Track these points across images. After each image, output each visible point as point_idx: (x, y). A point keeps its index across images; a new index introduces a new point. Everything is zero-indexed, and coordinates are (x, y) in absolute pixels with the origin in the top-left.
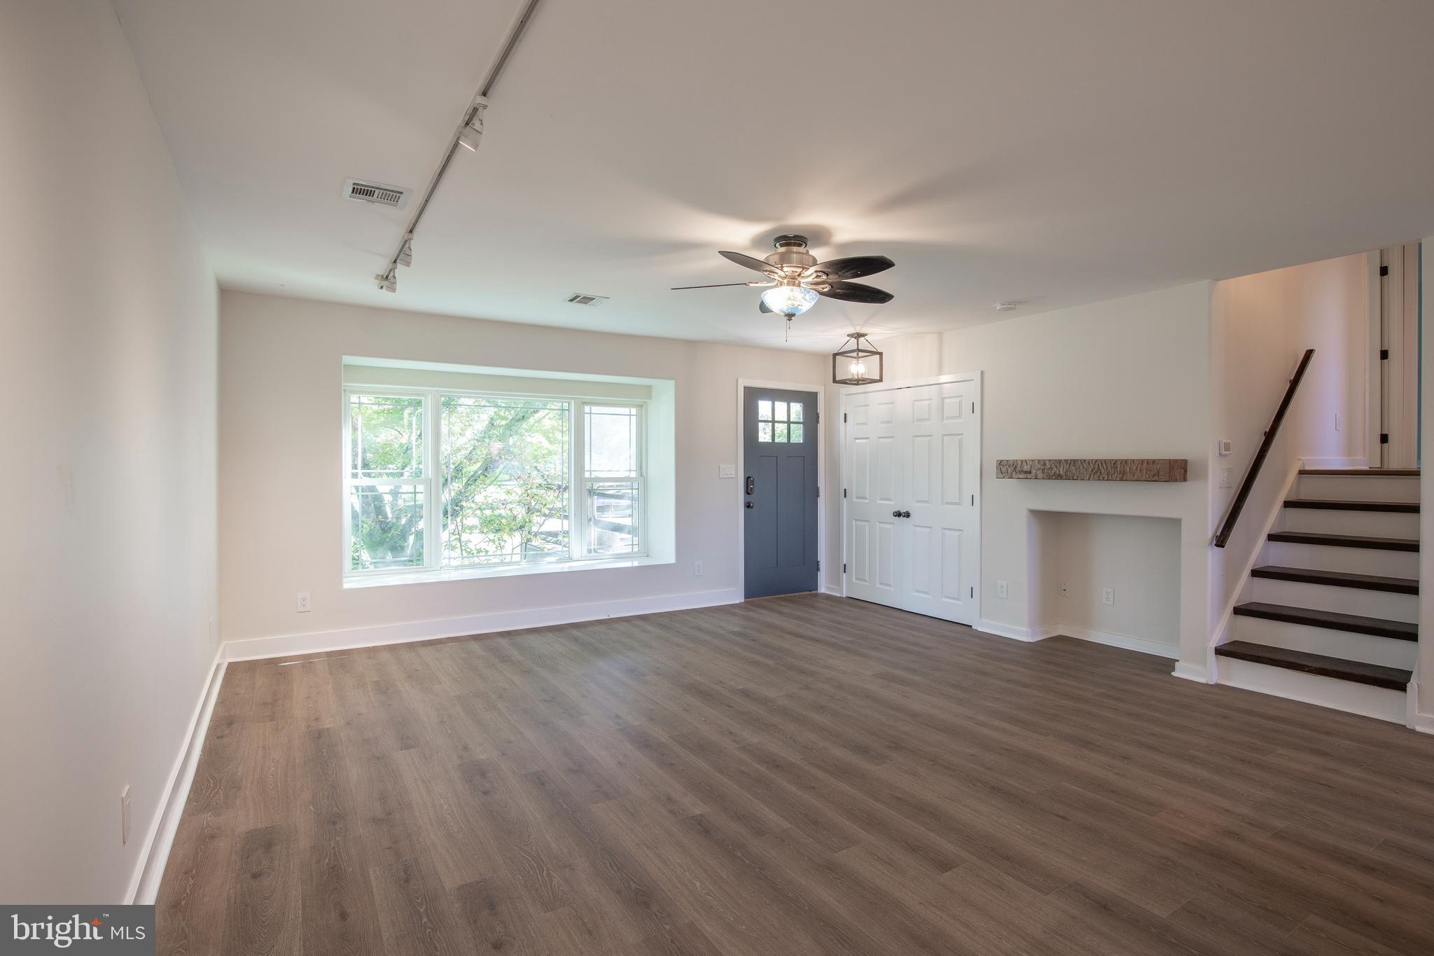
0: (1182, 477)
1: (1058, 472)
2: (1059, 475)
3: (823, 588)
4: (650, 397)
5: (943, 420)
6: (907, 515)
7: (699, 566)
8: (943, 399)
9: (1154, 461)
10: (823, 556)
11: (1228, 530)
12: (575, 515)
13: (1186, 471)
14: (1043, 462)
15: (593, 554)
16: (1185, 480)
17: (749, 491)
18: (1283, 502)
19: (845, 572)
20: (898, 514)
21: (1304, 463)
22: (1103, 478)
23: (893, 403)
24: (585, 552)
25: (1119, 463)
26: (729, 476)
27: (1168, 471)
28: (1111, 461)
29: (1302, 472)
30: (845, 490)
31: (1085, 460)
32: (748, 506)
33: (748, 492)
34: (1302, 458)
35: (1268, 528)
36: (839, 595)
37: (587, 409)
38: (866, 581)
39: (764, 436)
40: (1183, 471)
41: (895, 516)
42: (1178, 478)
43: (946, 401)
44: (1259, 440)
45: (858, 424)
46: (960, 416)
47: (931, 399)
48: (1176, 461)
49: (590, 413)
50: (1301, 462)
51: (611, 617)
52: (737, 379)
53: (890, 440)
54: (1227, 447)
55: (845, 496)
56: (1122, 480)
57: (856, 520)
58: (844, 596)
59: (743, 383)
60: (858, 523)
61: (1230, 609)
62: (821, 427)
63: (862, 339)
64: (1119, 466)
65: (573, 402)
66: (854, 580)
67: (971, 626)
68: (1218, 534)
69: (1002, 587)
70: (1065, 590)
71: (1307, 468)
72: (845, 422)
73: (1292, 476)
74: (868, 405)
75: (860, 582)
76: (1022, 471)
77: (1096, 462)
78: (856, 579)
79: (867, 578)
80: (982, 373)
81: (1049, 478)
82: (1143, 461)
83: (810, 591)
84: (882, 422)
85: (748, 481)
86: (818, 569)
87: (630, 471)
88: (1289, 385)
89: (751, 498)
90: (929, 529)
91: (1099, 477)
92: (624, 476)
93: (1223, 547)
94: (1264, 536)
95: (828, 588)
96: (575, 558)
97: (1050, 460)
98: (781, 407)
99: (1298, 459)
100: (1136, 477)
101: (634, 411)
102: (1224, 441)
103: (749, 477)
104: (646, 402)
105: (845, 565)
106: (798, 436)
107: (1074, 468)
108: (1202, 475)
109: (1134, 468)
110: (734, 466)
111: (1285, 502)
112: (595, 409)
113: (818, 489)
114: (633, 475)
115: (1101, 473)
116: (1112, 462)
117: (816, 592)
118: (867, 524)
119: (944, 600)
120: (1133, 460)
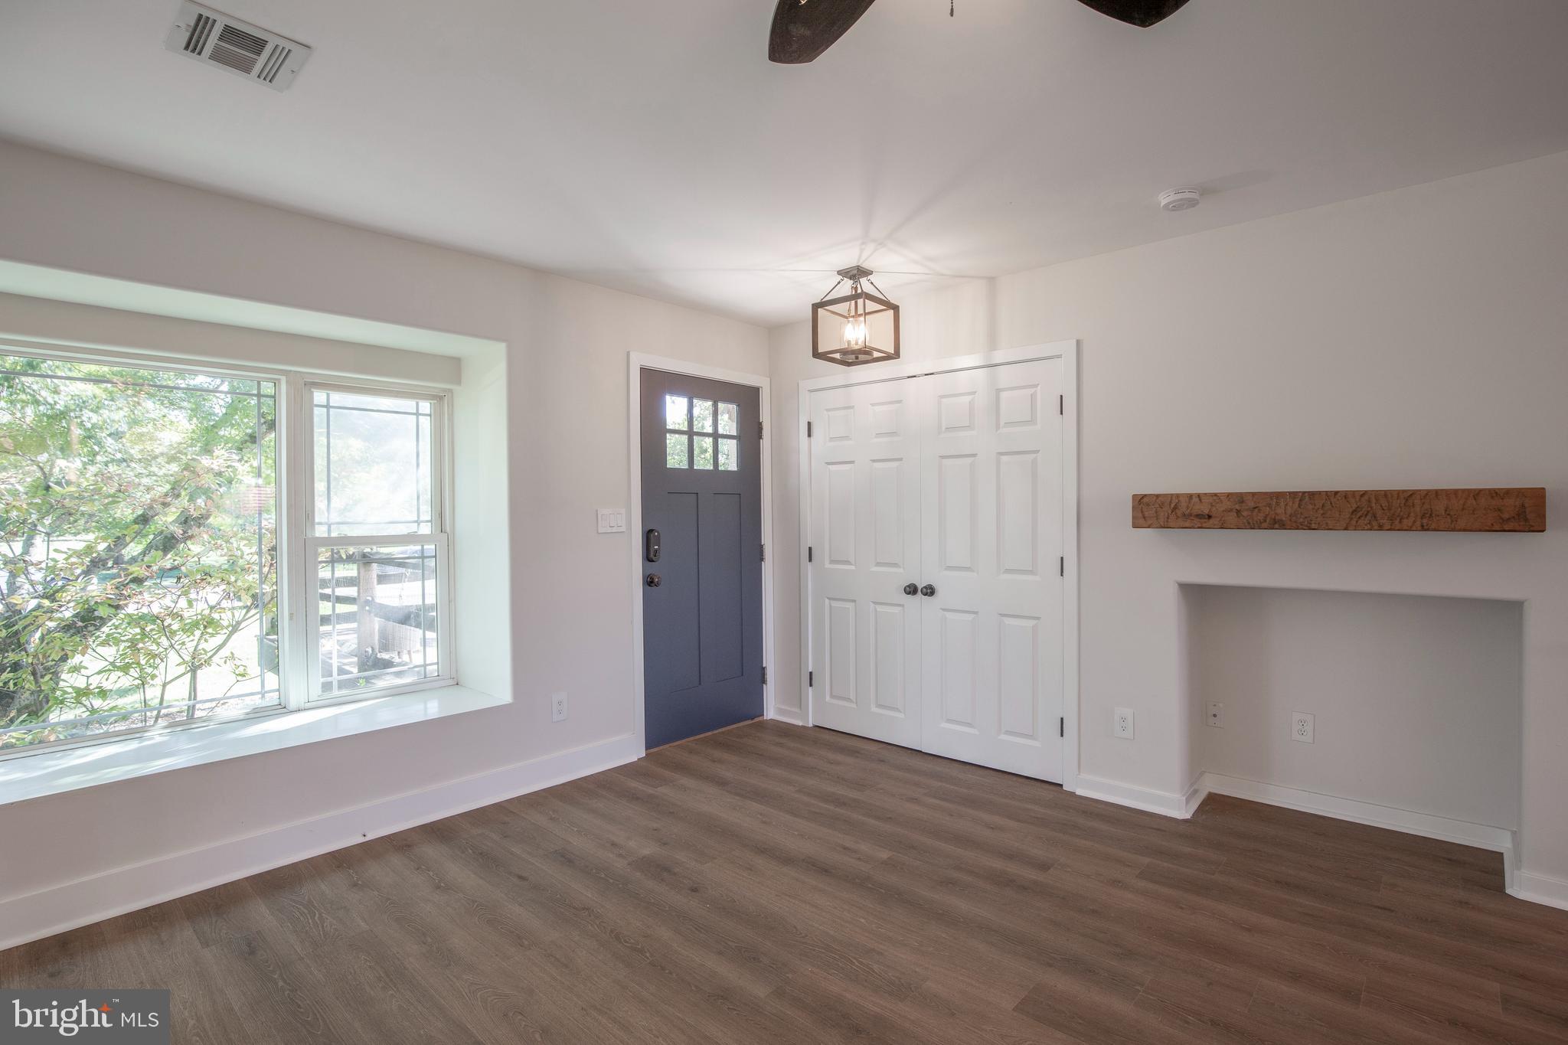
1: (1273, 515)
2: (1277, 522)
3: (772, 710)
4: (458, 379)
5: (998, 427)
6: (930, 591)
7: (560, 703)
8: (999, 391)
10: (770, 659)
12: (291, 616)
14: (1238, 498)
15: (336, 692)
17: (652, 556)
19: (811, 685)
20: (912, 590)
22: (1384, 526)
23: (900, 402)
24: (316, 691)
25: (1415, 496)
26: (614, 530)
28: (1400, 493)
30: (810, 549)
31: (1339, 493)
32: (649, 582)
33: (649, 557)
36: (800, 723)
37: (319, 396)
38: (849, 700)
39: (675, 456)
41: (909, 593)
43: (1004, 395)
45: (832, 439)
46: (1032, 421)
47: (974, 393)
49: (328, 406)
51: (371, 836)
52: (628, 352)
53: (895, 464)
55: (810, 560)
56: (1426, 528)
57: (829, 599)
58: (811, 725)
59: (641, 359)
60: (835, 604)
62: (766, 444)
63: (863, 281)
64: (1421, 503)
65: (283, 379)
66: (828, 698)
67: (1061, 786)
69: (1124, 720)
70: (1215, 716)
72: (809, 435)
74: (852, 407)
75: (841, 703)
76: (1191, 515)
77: (1362, 496)
78: (832, 696)
79: (852, 696)
80: (1078, 343)
81: (1254, 525)
83: (752, 719)
84: (878, 435)
85: (649, 537)
86: (764, 681)
87: (418, 522)
89: (654, 568)
90: (973, 616)
91: (1372, 524)
92: (406, 533)
95: (780, 711)
96: (293, 705)
97: (1253, 494)
98: (703, 407)
101: (425, 406)
103: (651, 531)
104: (450, 391)
105: (811, 673)
106: (729, 459)
107: (1310, 507)
110: (623, 511)
112: (337, 398)
113: (761, 547)
114: (425, 529)
115: (1375, 516)
117: (760, 719)
118: (850, 606)
119: (1003, 737)
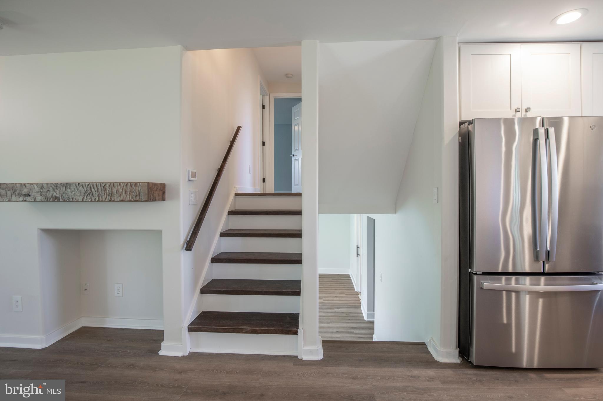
0: (161, 197)
1: (55, 194)
2: (56, 198)
9: (136, 184)
11: (195, 236)
13: (164, 193)
14: (41, 186)
16: (163, 199)
18: (227, 212)
21: (237, 189)
22: (95, 199)
25: (107, 185)
27: (147, 192)
28: (101, 183)
29: (236, 194)
31: (79, 184)
34: (236, 187)
35: (220, 230)
40: (161, 193)
42: (157, 199)
44: (215, 173)
48: (154, 184)
50: (236, 189)
54: (194, 175)
56: (110, 201)
61: (198, 291)
64: (108, 189)
68: (188, 239)
69: (17, 302)
70: (86, 290)
71: (239, 192)
73: (232, 196)
76: (21, 194)
77: (88, 185)
81: (47, 200)
82: (127, 183)
88: (230, 143)
91: (91, 198)
93: (191, 250)
94: (218, 234)
97: (47, 184)
99: (235, 187)
100: (122, 198)
102: (192, 170)
107: (69, 190)
108: (176, 195)
109: (120, 190)
111: (229, 212)
115: (92, 194)
116: (103, 185)
120: (120, 183)
